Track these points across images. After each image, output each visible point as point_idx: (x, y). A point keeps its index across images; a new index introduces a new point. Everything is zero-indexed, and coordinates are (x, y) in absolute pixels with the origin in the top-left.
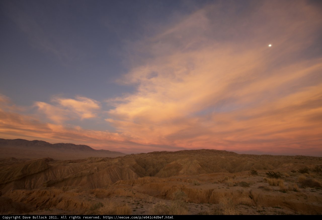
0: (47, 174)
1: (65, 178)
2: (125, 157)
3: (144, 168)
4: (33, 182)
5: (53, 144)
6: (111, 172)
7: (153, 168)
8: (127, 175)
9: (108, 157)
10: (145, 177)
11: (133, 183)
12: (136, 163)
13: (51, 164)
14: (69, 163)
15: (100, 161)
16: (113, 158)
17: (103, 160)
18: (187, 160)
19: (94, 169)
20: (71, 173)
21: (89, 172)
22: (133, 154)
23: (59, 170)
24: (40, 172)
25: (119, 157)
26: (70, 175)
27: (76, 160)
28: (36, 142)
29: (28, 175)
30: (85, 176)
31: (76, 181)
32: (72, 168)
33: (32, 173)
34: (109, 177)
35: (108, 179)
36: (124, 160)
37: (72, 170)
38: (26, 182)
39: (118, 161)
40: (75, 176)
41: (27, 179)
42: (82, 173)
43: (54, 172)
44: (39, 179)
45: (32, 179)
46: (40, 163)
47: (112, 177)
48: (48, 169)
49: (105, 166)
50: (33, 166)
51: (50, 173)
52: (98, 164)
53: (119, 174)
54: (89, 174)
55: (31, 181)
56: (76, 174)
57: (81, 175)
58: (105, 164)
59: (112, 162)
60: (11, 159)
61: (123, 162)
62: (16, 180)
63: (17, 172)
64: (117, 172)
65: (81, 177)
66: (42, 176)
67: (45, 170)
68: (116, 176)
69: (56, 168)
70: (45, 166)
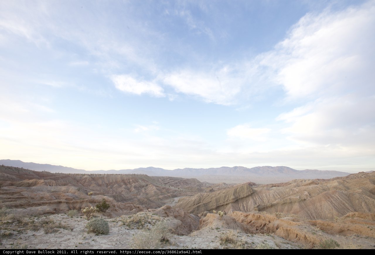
1: (273, 203)
2: (347, 177)
4: (245, 205)
5: (250, 168)
6: (332, 199)
8: (363, 204)
9: (319, 179)
14: (272, 187)
15: (310, 184)
16: (329, 180)
17: (313, 183)
19: (305, 194)
20: (277, 198)
21: (298, 197)
22: (363, 172)
23: (264, 195)
24: (248, 196)
25: (338, 178)
26: (277, 201)
27: (278, 184)
28: (236, 168)
29: (240, 199)
30: (295, 202)
31: (286, 208)
32: (277, 193)
33: (242, 196)
34: (331, 206)
35: (330, 208)
36: (347, 182)
37: (277, 195)
38: (240, 205)
39: (337, 183)
40: (283, 202)
41: (239, 202)
42: (290, 199)
43: (260, 196)
44: (249, 203)
45: (243, 202)
46: (245, 187)
47: (337, 207)
48: (254, 193)
49: (318, 190)
50: (240, 190)
51: (256, 197)
52: (308, 188)
53: (346, 203)
54: (299, 200)
55: (243, 204)
56: (284, 200)
57: (291, 201)
58: (318, 187)
59: (329, 185)
60: (223, 184)
61: (347, 185)
62: (232, 203)
63: (230, 195)
64: (341, 200)
65: (290, 203)
66: (251, 200)
67: (252, 194)
68: (343, 206)
69: (260, 192)
70: (250, 190)
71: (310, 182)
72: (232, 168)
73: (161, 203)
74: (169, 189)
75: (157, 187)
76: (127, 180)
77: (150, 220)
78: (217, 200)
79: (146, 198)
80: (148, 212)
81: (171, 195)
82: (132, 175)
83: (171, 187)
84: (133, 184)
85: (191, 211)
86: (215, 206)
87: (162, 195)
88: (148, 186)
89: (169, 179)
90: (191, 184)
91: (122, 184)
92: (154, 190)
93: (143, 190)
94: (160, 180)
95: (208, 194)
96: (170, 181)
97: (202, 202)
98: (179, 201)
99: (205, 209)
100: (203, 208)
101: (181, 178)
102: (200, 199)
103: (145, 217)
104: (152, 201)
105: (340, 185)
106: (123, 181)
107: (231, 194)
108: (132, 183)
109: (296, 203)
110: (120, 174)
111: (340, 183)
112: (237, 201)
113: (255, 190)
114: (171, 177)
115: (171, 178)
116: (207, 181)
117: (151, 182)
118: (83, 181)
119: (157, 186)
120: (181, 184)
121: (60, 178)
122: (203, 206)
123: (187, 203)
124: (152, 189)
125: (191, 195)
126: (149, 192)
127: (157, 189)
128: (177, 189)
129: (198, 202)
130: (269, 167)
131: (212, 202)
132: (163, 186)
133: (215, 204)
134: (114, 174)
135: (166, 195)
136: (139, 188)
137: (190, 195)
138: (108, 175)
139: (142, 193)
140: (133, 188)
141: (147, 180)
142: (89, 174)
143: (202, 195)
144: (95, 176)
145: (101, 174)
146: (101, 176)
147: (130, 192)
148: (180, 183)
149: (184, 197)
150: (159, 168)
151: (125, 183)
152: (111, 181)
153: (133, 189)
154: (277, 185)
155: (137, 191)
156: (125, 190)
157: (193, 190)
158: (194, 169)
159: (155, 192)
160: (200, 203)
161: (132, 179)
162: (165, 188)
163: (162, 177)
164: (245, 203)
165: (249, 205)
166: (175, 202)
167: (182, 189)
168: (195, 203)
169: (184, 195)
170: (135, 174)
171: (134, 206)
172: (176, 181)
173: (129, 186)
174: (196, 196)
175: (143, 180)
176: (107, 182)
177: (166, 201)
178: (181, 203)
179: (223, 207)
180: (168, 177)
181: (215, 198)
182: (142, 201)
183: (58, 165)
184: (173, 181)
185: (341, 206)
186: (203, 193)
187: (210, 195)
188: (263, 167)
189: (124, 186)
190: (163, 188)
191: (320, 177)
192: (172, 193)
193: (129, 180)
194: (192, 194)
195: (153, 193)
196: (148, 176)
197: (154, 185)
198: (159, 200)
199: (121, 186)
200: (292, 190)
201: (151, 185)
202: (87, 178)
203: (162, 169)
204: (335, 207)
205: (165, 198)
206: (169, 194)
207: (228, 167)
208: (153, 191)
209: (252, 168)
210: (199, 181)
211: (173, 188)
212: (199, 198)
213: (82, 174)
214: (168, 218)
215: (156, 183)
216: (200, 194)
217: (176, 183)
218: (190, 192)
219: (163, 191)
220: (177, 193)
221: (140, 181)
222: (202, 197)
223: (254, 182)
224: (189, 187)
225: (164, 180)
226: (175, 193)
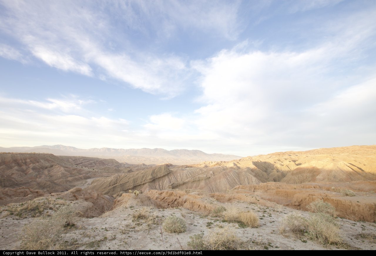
0: (170, 178)
1: (185, 181)
2: (240, 160)
3: (266, 171)
4: (161, 184)
5: (169, 150)
6: (228, 177)
7: (277, 172)
8: (246, 179)
10: (268, 182)
11: (255, 189)
12: (255, 166)
13: (172, 169)
14: (186, 167)
16: (228, 162)
18: (328, 161)
19: (210, 173)
20: (189, 177)
21: (205, 176)
22: (250, 156)
23: (179, 174)
24: (164, 176)
25: (234, 160)
26: (188, 179)
28: (156, 150)
29: (156, 179)
30: (202, 180)
31: (195, 185)
32: (189, 173)
33: (159, 176)
34: (227, 181)
35: (226, 183)
36: (239, 164)
37: (189, 174)
38: (156, 184)
39: (233, 164)
40: (193, 180)
41: (156, 182)
42: (199, 178)
43: (175, 176)
44: (164, 182)
46: (163, 168)
47: (230, 182)
48: (170, 173)
49: (220, 170)
50: (158, 170)
51: (172, 177)
53: (236, 179)
54: (205, 178)
55: (159, 183)
56: (194, 178)
58: (220, 168)
59: (227, 166)
60: (142, 165)
61: (238, 165)
62: (149, 182)
63: (148, 175)
64: (234, 177)
65: (198, 181)
66: (166, 179)
67: (168, 174)
68: (234, 181)
69: (176, 172)
70: (167, 170)
71: (216, 163)
72: (152, 150)
73: (69, 185)
74: (81, 170)
75: (66, 168)
76: (22, 160)
77: (51, 206)
78: (134, 181)
79: (49, 181)
80: (50, 196)
81: (83, 177)
82: (30, 154)
83: (84, 168)
84: (31, 166)
85: (106, 192)
86: (132, 186)
87: (71, 177)
88: (54, 167)
89: (82, 159)
90: (108, 164)
91: (13, 165)
92: (61, 171)
93: (46, 172)
94: (70, 160)
95: (126, 174)
96: (83, 161)
97: (118, 182)
98: (92, 183)
99: (121, 189)
100: (119, 189)
101: (98, 158)
102: (117, 179)
103: (46, 202)
104: (57, 185)
105: (235, 166)
106: (15, 161)
108: (30, 164)
109: (203, 181)
111: (235, 164)
112: (154, 180)
113: (171, 170)
114: (86, 157)
115: (85, 159)
116: (126, 162)
117: (58, 163)
120: (97, 164)
122: (120, 186)
123: (102, 184)
124: (58, 171)
126: (54, 174)
127: (66, 171)
128: (91, 170)
129: (115, 182)
130: (185, 150)
131: (129, 182)
132: (75, 167)
133: (132, 184)
135: (77, 177)
136: (39, 170)
137: (106, 176)
139: (43, 175)
140: (31, 169)
141: (53, 160)
143: (119, 176)
147: (26, 174)
148: (95, 164)
149: (99, 178)
151: (19, 164)
153: (31, 171)
154: (190, 166)
155: (37, 173)
156: (17, 172)
157: (110, 171)
158: (113, 149)
159: (63, 173)
160: (116, 183)
161: (29, 159)
162: (76, 169)
163: (74, 157)
164: (161, 182)
165: (165, 183)
166: (87, 183)
167: (97, 170)
168: (111, 184)
169: (100, 176)
170: (34, 154)
171: (31, 192)
172: (91, 162)
173: (24, 167)
174: (113, 177)
175: (48, 160)
177: (76, 183)
178: (95, 184)
179: (140, 186)
180: (81, 157)
181: (133, 178)
182: (43, 184)
184: (88, 161)
185: (233, 181)
186: (120, 174)
187: (128, 175)
188: (180, 150)
189: (16, 168)
190: (74, 170)
191: (223, 160)
192: (84, 175)
193: (24, 160)
194: (108, 175)
195: (60, 175)
196: (54, 156)
197: (62, 166)
198: (68, 183)
200: (201, 170)
201: (58, 166)
203: (74, 148)
204: (229, 182)
205: (75, 180)
206: (81, 176)
207: (149, 149)
208: (60, 173)
210: (117, 162)
211: (86, 169)
212: (116, 178)
214: (77, 201)
215: (65, 164)
216: (117, 175)
217: (91, 164)
218: (106, 173)
219: (74, 172)
220: (91, 174)
221: (42, 161)
222: (119, 178)
223: (172, 163)
224: (106, 168)
225: (76, 160)
226: (89, 175)
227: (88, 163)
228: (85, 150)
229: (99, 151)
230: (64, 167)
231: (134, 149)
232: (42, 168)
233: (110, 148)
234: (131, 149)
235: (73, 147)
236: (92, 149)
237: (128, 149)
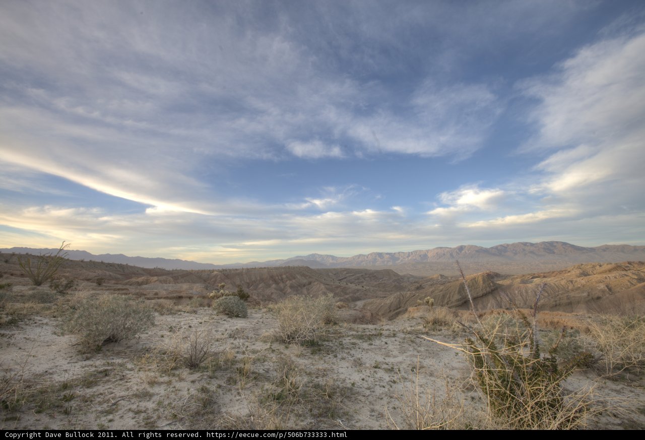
0: (498, 298)
5: (489, 247)
14: (532, 278)
15: (611, 270)
17: (618, 267)
19: (599, 288)
21: (585, 294)
23: (516, 292)
24: (485, 295)
26: (543, 301)
27: (545, 273)
28: (461, 248)
30: (579, 302)
32: (541, 288)
37: (543, 292)
40: (554, 303)
41: (470, 305)
42: (568, 297)
43: (509, 295)
44: (487, 305)
45: (477, 305)
46: (481, 280)
48: (496, 289)
50: (471, 284)
51: (502, 296)
52: (606, 278)
54: (587, 299)
55: (477, 308)
56: (556, 299)
57: (569, 301)
58: (627, 276)
60: (440, 277)
63: (452, 293)
65: (568, 305)
66: (491, 301)
67: (493, 291)
69: (509, 286)
70: (490, 284)
71: (611, 266)
72: (455, 249)
74: (346, 288)
75: (327, 286)
76: (278, 276)
81: (350, 298)
82: (285, 268)
83: (349, 284)
84: (288, 283)
88: (312, 284)
89: (345, 272)
90: (382, 278)
91: (271, 282)
92: (322, 290)
93: (305, 291)
94: (330, 274)
95: (414, 292)
96: (347, 275)
97: (403, 306)
98: (364, 306)
101: (367, 270)
102: (399, 301)
106: (272, 277)
107: (454, 292)
108: (287, 281)
109: (580, 304)
110: (266, 267)
112: (465, 303)
113: (499, 284)
114: (349, 269)
115: (348, 271)
116: (411, 274)
117: (317, 278)
118: (213, 280)
119: (326, 284)
120: (366, 279)
121: (180, 277)
123: (379, 307)
124: (318, 290)
125: (384, 296)
126: (314, 293)
127: (327, 289)
128: (359, 287)
129: (397, 306)
130: (525, 244)
132: (337, 283)
134: (257, 267)
135: (342, 298)
136: (297, 288)
137: (382, 297)
138: (248, 269)
140: (288, 288)
141: (310, 274)
142: (221, 269)
143: (402, 295)
144: (228, 271)
145: (238, 268)
146: (238, 271)
147: (285, 294)
148: (364, 278)
149: (372, 300)
150: (328, 256)
151: (275, 281)
152: (253, 280)
153: (289, 290)
154: (542, 275)
155: (295, 293)
156: (275, 291)
157: (387, 288)
158: (387, 254)
160: (400, 308)
161: (285, 274)
162: (340, 286)
163: (334, 269)
164: (480, 307)
166: (357, 307)
167: (368, 288)
168: (391, 309)
169: (373, 297)
170: (289, 268)
172: (358, 275)
173: (282, 285)
174: (392, 297)
176: (248, 281)
180: (343, 269)
183: (175, 259)
184: (353, 275)
186: (403, 293)
187: (417, 294)
188: (513, 245)
189: (274, 286)
190: (337, 287)
191: (634, 258)
192: (351, 295)
193: (280, 276)
194: (385, 294)
196: (312, 270)
197: (322, 283)
199: (269, 286)
201: (316, 283)
202: (218, 276)
203: (333, 257)
206: (347, 296)
207: (448, 248)
208: (321, 292)
209: (492, 248)
210: (396, 273)
211: (353, 286)
212: (398, 299)
213: (209, 270)
215: (325, 280)
216: (398, 293)
217: (358, 279)
218: (381, 292)
219: (337, 292)
220: (360, 294)
221: (298, 277)
222: (402, 298)
223: (497, 271)
224: (380, 284)
225: (337, 273)
226: (358, 294)
227: (354, 277)
228: (347, 258)
229: (366, 258)
230: (324, 284)
231: (420, 251)
232: (299, 286)
233: (382, 253)
234: (416, 252)
235: (331, 256)
236: (356, 256)
237: (410, 251)
